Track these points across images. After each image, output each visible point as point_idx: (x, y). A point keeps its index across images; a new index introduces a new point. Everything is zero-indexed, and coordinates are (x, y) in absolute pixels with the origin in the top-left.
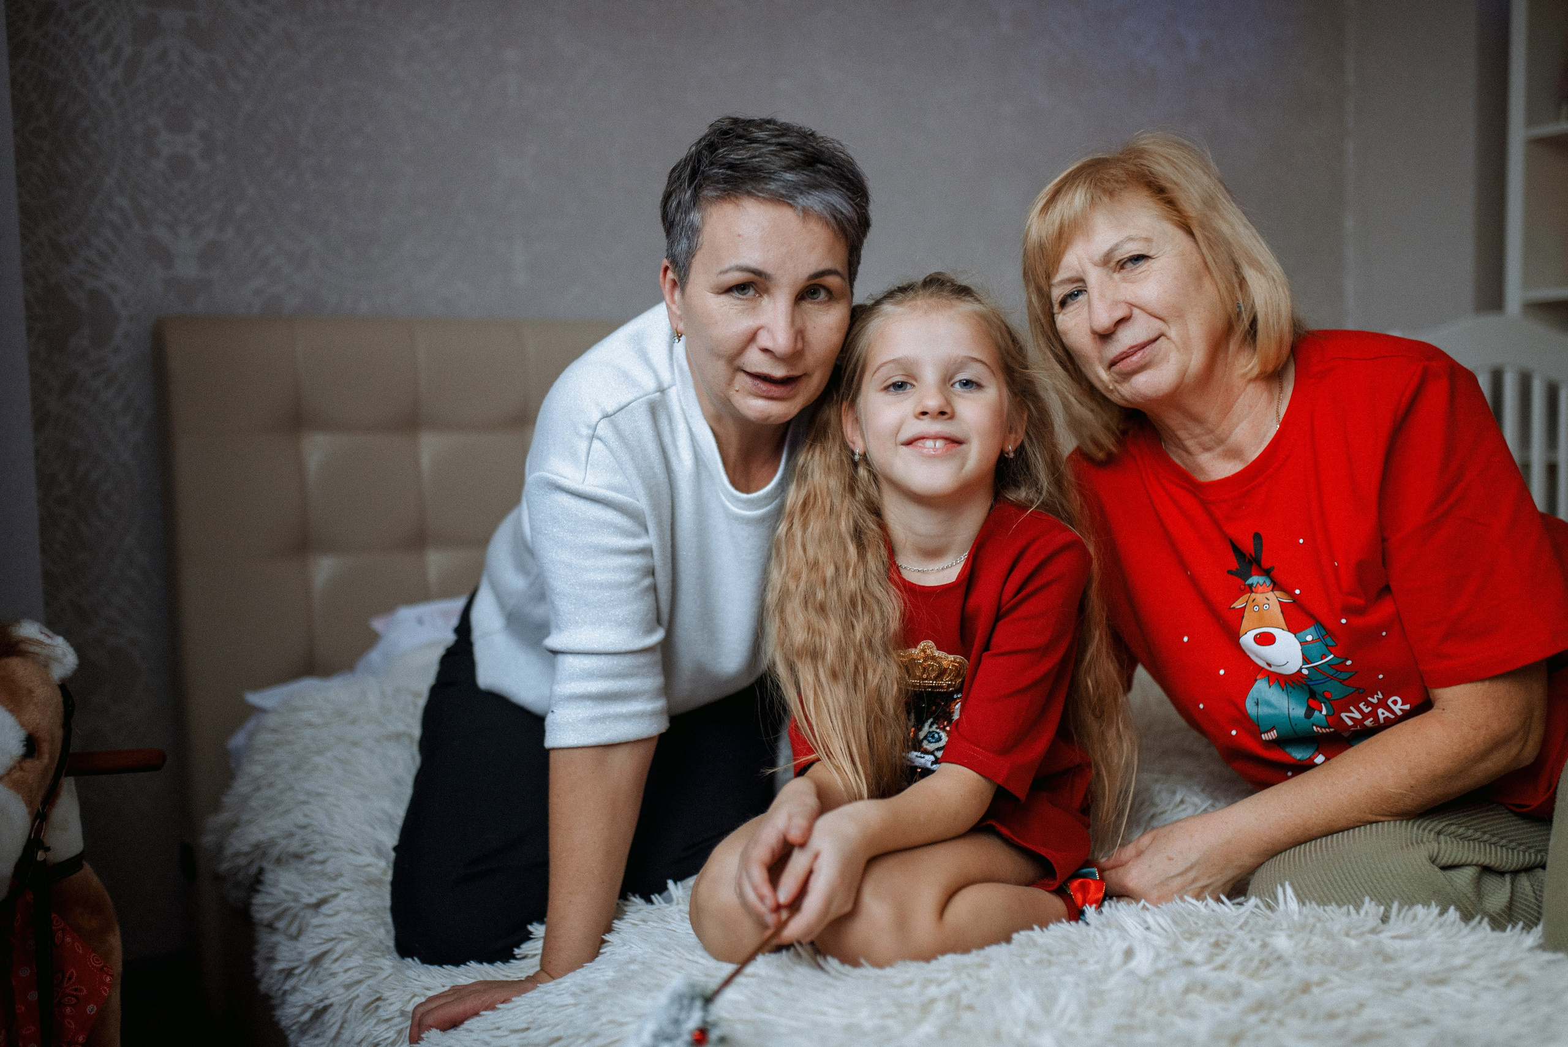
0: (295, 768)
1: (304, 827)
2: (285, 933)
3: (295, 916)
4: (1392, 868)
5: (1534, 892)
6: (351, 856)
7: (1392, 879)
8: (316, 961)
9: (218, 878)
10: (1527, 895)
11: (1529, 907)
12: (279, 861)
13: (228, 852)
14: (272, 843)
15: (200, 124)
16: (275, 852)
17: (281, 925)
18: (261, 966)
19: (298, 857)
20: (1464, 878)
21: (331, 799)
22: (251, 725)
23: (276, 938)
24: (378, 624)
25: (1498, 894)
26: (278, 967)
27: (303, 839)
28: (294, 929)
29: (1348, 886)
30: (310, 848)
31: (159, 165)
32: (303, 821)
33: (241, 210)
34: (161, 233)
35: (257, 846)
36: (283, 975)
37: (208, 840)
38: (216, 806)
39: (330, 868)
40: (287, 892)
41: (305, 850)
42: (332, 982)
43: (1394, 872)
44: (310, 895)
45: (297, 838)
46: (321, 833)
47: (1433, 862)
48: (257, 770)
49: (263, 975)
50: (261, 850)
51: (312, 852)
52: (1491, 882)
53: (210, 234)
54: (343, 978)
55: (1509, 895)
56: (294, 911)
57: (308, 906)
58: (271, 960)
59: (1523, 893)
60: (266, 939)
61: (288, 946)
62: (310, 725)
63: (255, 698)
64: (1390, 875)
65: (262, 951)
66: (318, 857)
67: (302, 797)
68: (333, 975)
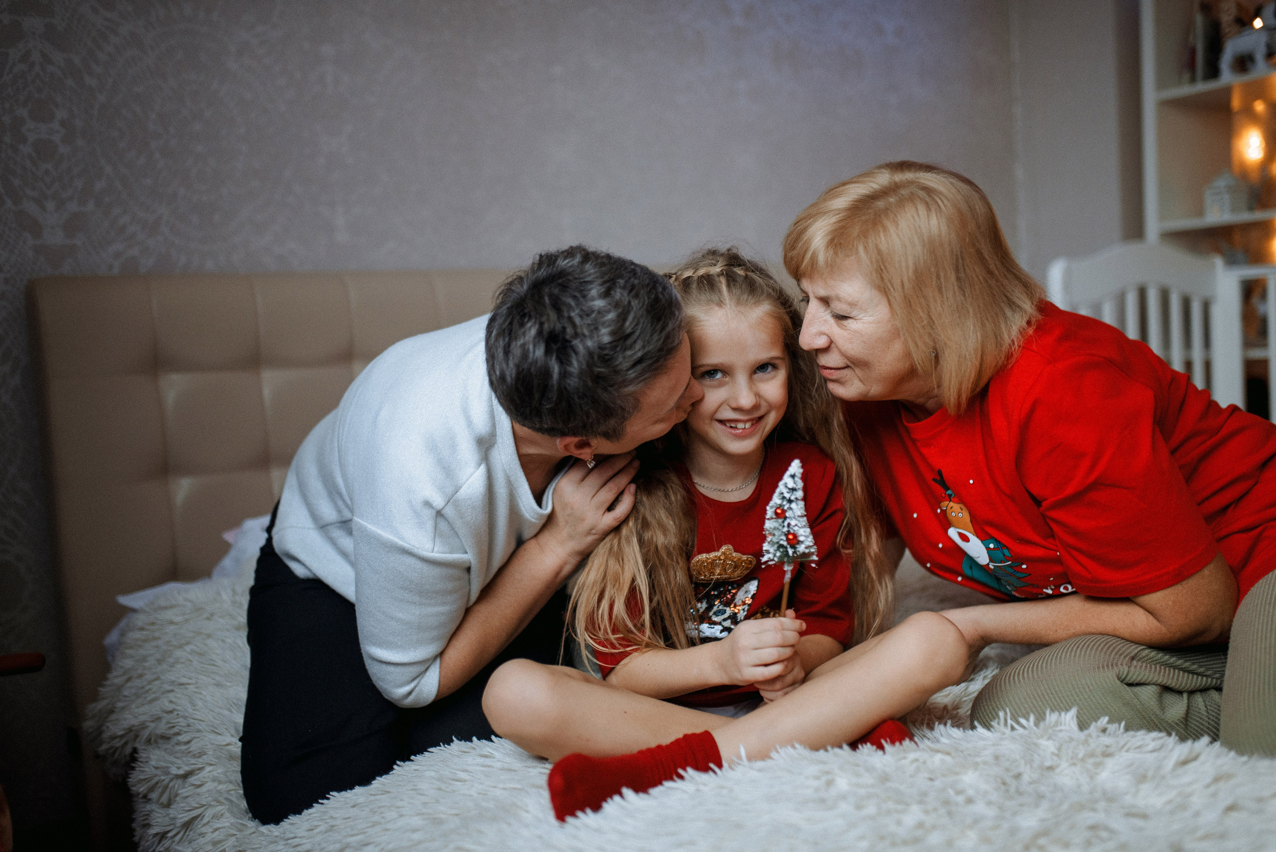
0: (160, 661)
1: (171, 712)
2: (157, 802)
3: (166, 787)
4: (1089, 683)
5: (1206, 707)
6: (212, 736)
7: (1089, 693)
8: (188, 825)
9: (97, 756)
10: (1200, 709)
11: (1201, 718)
12: (149, 741)
13: (106, 735)
14: (143, 726)
15: (61, 114)
16: (145, 734)
17: (154, 796)
18: (139, 832)
19: (166, 738)
20: (1148, 694)
21: (192, 688)
22: (123, 624)
23: (149, 807)
24: (229, 536)
25: (1177, 708)
26: (152, 831)
27: (168, 723)
28: (164, 799)
29: (1053, 700)
30: (176, 730)
31: (26, 149)
32: (171, 707)
33: (99, 185)
34: (31, 208)
35: (130, 730)
36: (157, 839)
37: (88, 725)
38: (95, 697)
39: (194, 747)
40: (156, 768)
41: (172, 731)
42: (202, 841)
43: (1091, 688)
44: (179, 768)
45: (164, 721)
46: (185, 718)
47: (1122, 681)
48: (128, 663)
49: (141, 838)
50: (133, 733)
51: (178, 734)
52: (1170, 698)
53: (73, 207)
54: (209, 837)
55: (1186, 708)
56: (165, 782)
57: (178, 777)
58: (148, 826)
59: (1197, 707)
60: (142, 808)
61: (161, 813)
62: (172, 623)
63: (125, 600)
64: (1087, 690)
65: (139, 818)
66: (183, 738)
67: (167, 687)
68: (202, 835)
